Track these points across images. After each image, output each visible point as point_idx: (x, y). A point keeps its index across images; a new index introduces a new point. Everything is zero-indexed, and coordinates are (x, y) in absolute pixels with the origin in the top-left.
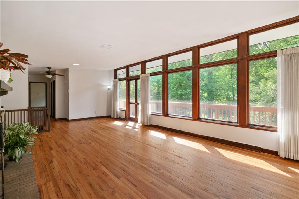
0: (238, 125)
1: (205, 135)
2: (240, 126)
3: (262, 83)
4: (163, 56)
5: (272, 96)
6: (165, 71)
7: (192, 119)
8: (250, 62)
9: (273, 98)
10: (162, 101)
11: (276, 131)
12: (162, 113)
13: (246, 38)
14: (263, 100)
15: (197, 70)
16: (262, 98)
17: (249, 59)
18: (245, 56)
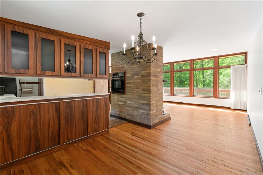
0: (214, 97)
1: (197, 104)
2: (215, 98)
3: (222, 77)
4: (171, 62)
5: (227, 85)
6: (172, 71)
7: (189, 96)
8: (219, 69)
9: (227, 86)
10: (170, 87)
11: (230, 99)
12: (170, 94)
13: (218, 59)
14: (222, 87)
15: (193, 71)
16: (222, 86)
17: (219, 68)
18: (217, 67)
